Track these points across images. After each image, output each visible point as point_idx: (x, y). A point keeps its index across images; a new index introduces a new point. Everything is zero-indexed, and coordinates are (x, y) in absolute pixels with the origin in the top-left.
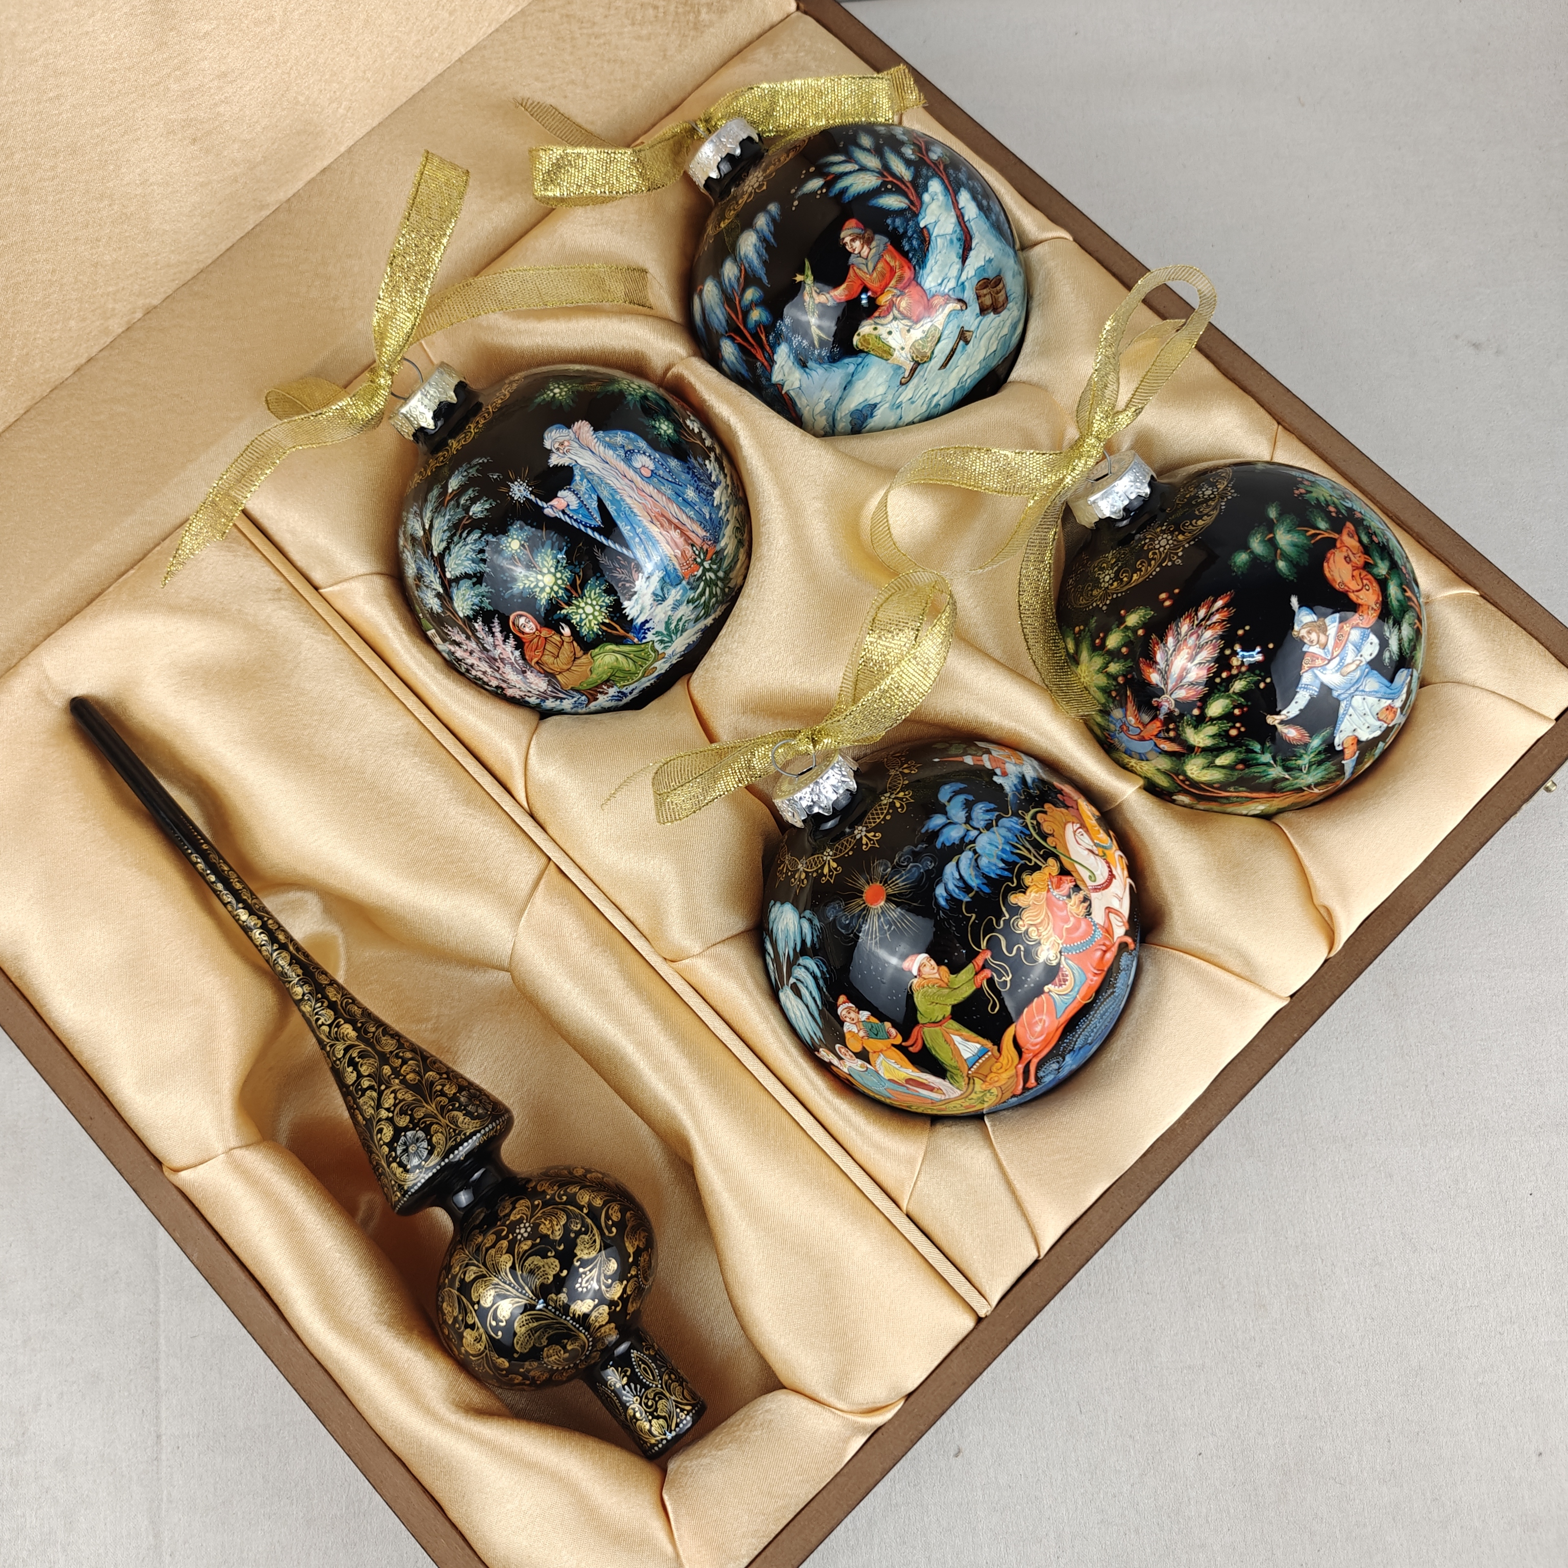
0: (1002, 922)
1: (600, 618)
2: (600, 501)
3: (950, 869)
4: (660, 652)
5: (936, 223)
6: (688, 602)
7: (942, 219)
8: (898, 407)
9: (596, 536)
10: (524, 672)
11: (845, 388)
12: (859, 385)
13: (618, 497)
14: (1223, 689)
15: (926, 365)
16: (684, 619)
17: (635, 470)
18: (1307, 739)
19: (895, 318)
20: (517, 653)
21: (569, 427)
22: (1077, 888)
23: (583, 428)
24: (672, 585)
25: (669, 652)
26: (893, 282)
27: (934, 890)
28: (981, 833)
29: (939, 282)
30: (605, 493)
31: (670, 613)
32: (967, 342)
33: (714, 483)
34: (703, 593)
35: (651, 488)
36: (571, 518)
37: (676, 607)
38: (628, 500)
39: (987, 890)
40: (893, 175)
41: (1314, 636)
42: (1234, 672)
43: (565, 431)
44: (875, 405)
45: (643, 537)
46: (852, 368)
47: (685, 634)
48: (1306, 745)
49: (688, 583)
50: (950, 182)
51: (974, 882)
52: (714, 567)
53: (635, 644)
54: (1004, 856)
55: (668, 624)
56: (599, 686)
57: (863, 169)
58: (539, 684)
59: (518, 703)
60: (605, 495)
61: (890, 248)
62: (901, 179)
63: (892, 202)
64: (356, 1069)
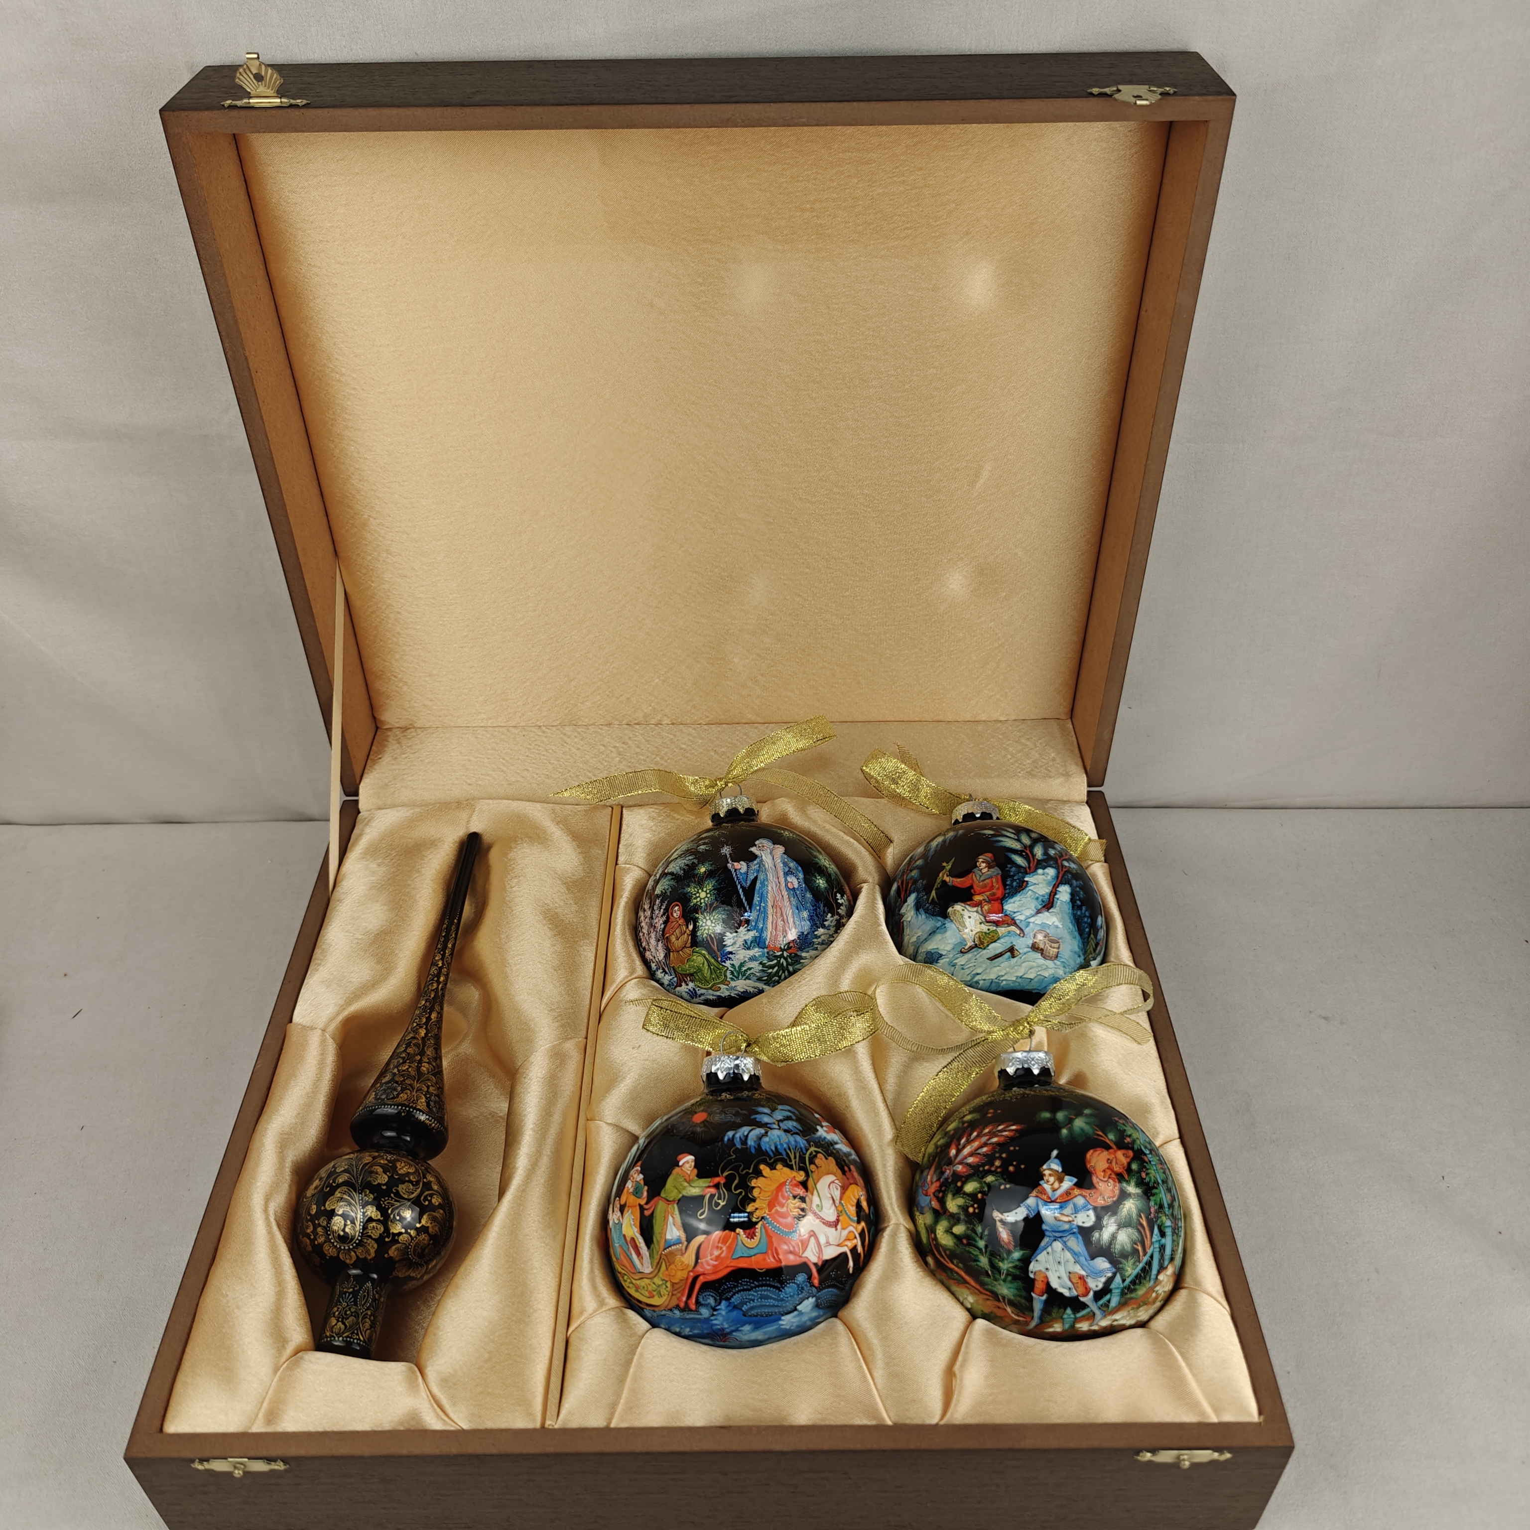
0: (745, 1172)
1: (710, 931)
2: (756, 878)
3: (745, 1130)
4: (728, 979)
5: (1035, 884)
6: (761, 963)
7: (1041, 885)
8: (953, 966)
9: (741, 891)
10: (659, 941)
11: (930, 934)
12: (938, 937)
13: (766, 883)
14: (980, 1176)
15: (980, 950)
16: (752, 971)
17: (786, 880)
18: (1011, 1248)
19: (977, 912)
20: (663, 926)
21: (774, 844)
22: (803, 1199)
23: (780, 849)
24: (758, 945)
25: (733, 984)
26: (988, 893)
27: (728, 1131)
28: (780, 1129)
29: (1015, 910)
30: (762, 877)
31: (747, 959)
32: (1013, 957)
33: (824, 925)
34: (772, 967)
35: (786, 893)
36: (736, 875)
37: (753, 959)
38: (770, 888)
39: (753, 1151)
40: (1032, 852)
41: (1052, 1179)
42: (993, 1169)
43: (770, 844)
44: (941, 955)
45: (762, 909)
46: (939, 924)
47: (748, 981)
48: (1009, 1252)
49: (768, 953)
50: (1062, 877)
51: (751, 1142)
52: (789, 960)
53: (718, 961)
54: (779, 1147)
55: (742, 965)
56: (686, 975)
57: (1019, 840)
58: (661, 955)
59: (646, 963)
60: (761, 877)
61: (999, 877)
62: (1034, 856)
63: (1019, 860)
64: (406, 1048)
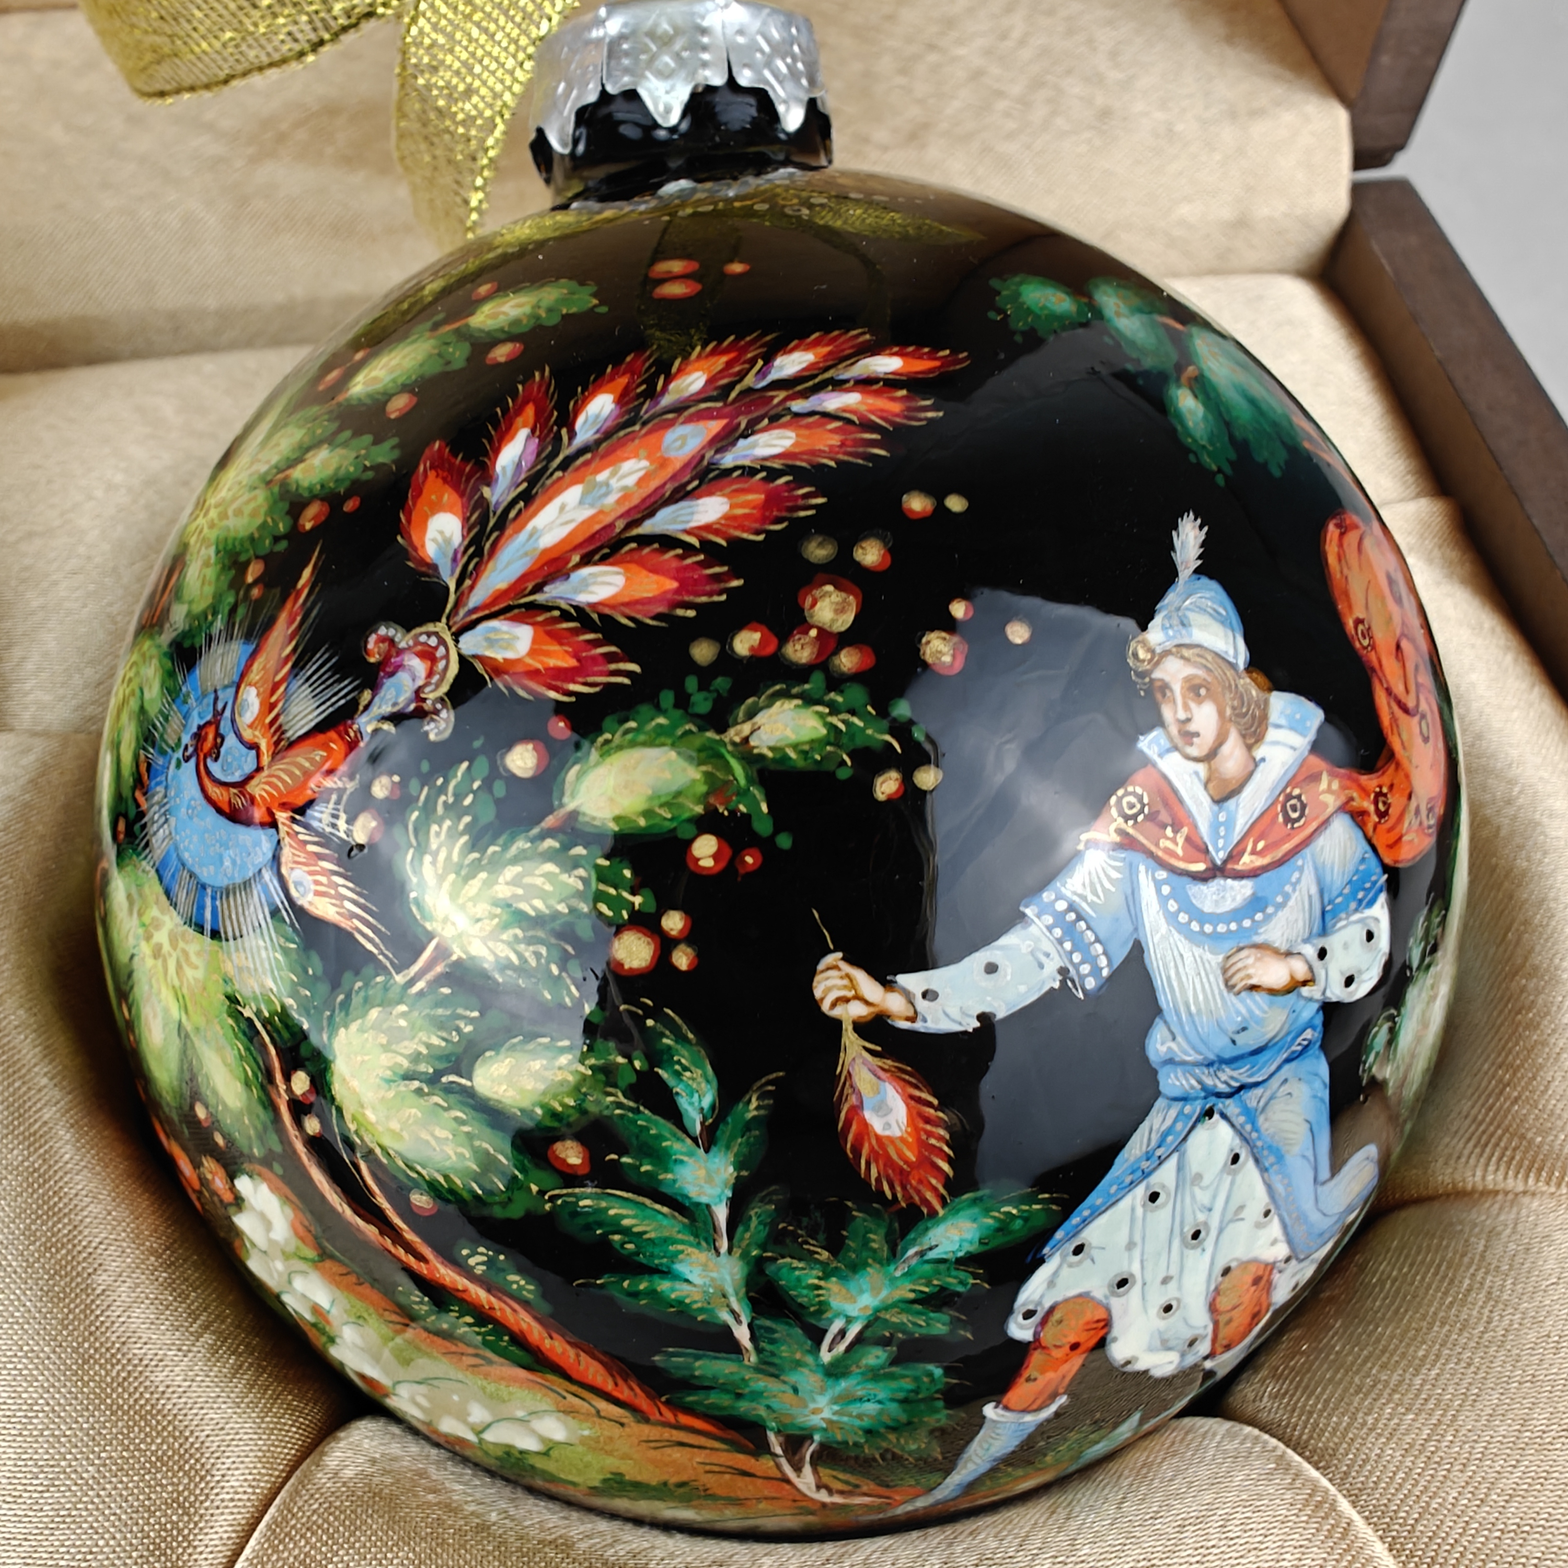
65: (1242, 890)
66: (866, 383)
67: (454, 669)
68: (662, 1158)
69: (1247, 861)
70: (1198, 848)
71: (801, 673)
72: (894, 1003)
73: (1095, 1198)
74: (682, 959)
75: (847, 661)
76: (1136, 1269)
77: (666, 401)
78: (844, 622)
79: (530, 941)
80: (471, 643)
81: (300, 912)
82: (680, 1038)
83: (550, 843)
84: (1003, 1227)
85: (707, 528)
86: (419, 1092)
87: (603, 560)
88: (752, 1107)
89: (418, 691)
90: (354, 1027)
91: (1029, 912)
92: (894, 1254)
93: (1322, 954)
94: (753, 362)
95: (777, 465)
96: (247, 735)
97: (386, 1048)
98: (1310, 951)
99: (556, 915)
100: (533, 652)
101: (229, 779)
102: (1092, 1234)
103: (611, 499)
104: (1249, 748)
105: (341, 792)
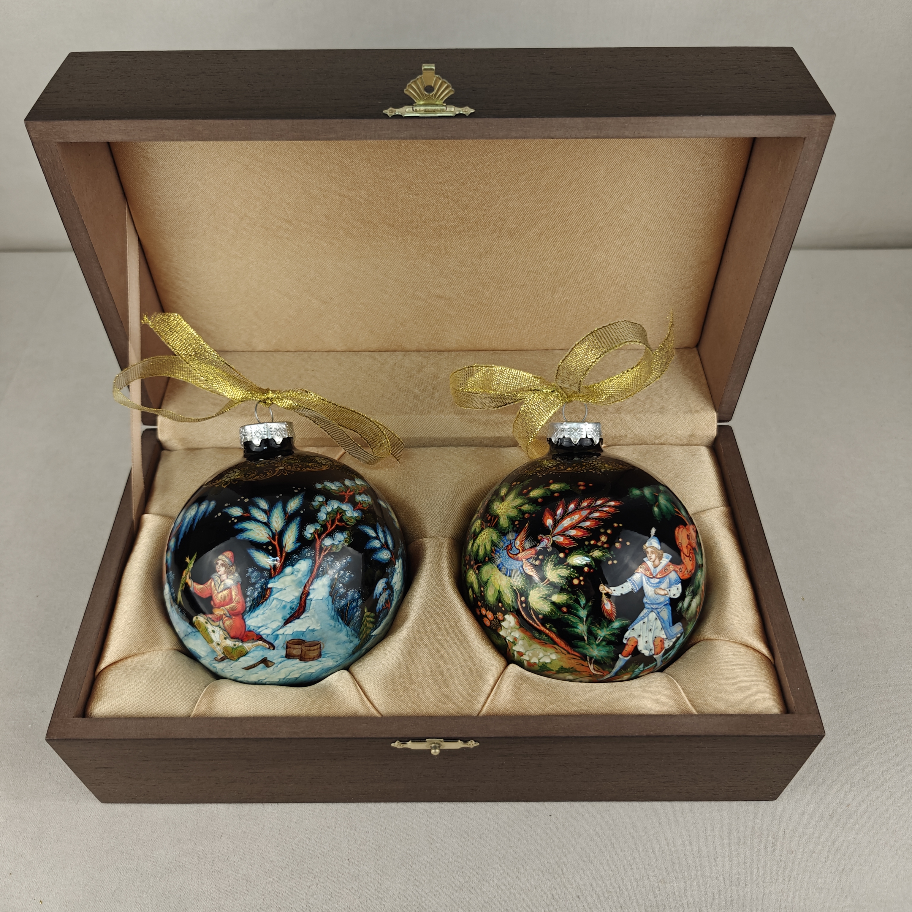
65: (658, 580)
66: (609, 506)
67: (552, 542)
68: (577, 610)
69: (658, 576)
70: (651, 574)
71: (599, 547)
72: (609, 591)
73: (636, 622)
74: (582, 583)
75: (605, 546)
76: (641, 634)
77: (582, 506)
78: (605, 540)
79: (562, 579)
80: (554, 538)
81: (526, 574)
82: (581, 594)
83: (565, 567)
84: (622, 624)
85: (587, 526)
86: (543, 600)
87: (573, 529)
88: (590, 604)
89: (546, 544)
90: (534, 590)
91: (628, 580)
92: (608, 627)
93: (670, 590)
94: (593, 501)
95: (597, 518)
96: (517, 547)
97: (538, 593)
98: (668, 590)
99: (565, 576)
100: (563, 541)
101: (513, 553)
102: (635, 627)
103: (574, 520)
104: (660, 561)
105: (534, 557)
